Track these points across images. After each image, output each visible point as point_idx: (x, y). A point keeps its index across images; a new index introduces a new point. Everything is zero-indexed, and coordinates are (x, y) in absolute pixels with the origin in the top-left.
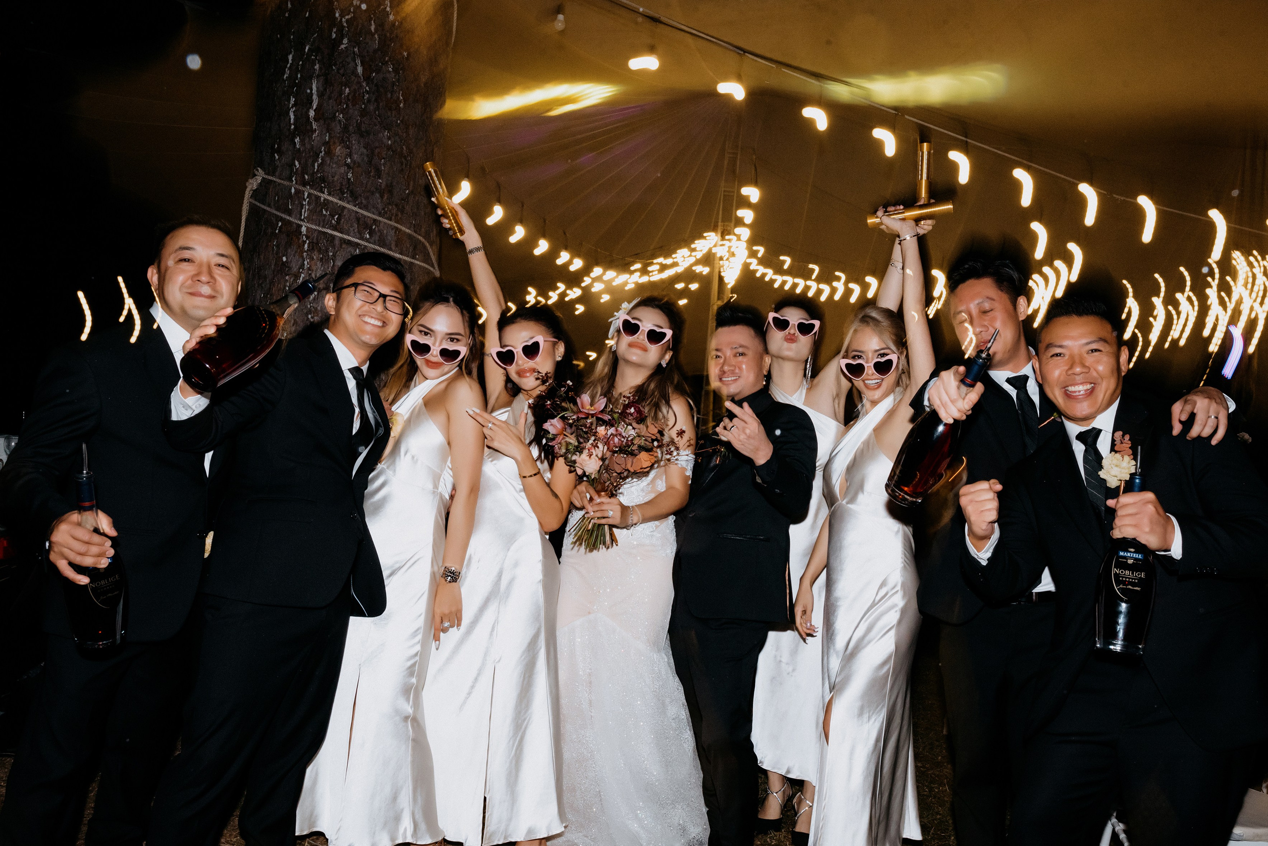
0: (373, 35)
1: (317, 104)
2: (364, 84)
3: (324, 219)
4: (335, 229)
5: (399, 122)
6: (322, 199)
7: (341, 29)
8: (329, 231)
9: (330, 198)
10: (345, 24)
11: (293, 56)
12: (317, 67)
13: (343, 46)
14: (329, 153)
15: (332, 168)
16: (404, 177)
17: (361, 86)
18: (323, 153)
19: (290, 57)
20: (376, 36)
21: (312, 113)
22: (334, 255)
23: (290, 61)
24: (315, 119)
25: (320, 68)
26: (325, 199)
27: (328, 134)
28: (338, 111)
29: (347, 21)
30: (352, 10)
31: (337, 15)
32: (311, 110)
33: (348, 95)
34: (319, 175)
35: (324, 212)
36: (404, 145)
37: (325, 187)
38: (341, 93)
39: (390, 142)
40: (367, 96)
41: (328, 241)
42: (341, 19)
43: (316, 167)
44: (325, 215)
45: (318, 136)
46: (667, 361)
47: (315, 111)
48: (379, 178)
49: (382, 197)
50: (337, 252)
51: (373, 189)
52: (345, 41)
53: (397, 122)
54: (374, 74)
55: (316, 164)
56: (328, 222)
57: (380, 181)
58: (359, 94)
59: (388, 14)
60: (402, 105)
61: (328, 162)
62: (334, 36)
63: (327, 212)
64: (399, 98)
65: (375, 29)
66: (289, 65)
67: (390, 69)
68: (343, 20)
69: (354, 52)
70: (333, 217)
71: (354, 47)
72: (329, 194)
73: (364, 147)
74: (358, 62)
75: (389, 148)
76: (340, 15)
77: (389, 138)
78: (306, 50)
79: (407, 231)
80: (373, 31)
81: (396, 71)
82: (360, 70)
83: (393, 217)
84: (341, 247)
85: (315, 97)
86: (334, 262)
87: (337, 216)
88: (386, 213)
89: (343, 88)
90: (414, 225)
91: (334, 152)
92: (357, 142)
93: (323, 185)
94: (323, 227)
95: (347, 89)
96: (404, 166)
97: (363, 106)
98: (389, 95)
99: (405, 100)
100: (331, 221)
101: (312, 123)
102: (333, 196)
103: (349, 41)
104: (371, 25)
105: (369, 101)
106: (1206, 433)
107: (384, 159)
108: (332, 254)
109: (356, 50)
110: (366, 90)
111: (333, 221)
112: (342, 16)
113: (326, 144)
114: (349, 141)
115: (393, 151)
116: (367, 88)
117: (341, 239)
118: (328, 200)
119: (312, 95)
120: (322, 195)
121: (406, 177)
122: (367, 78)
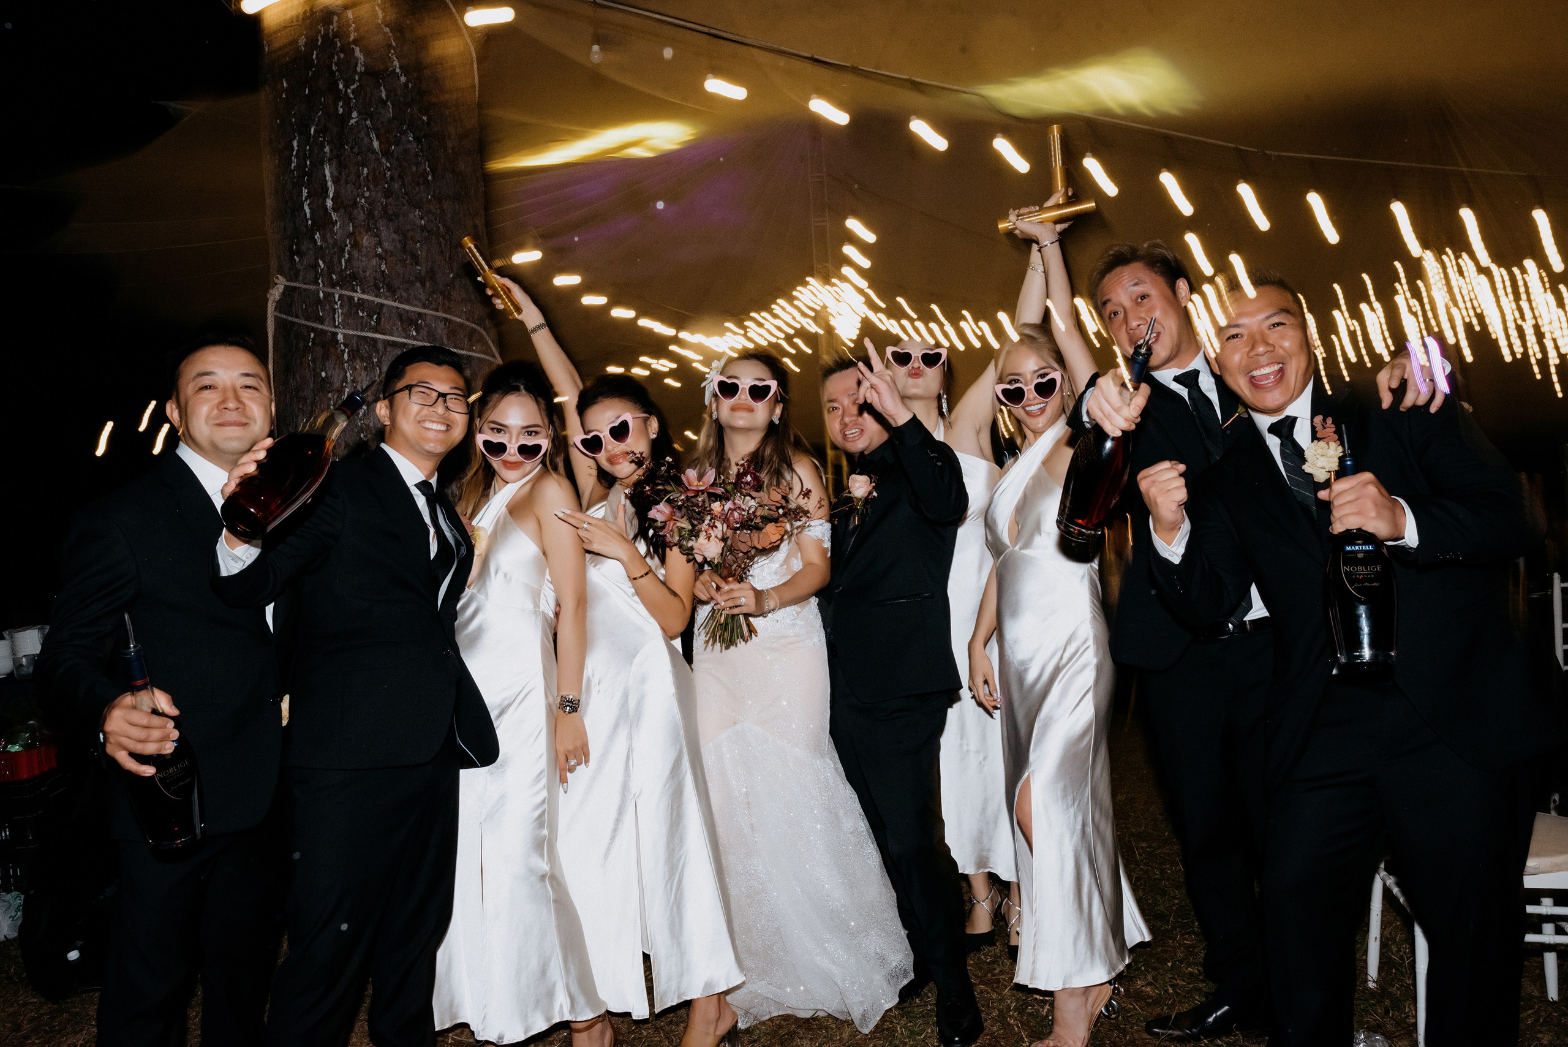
0: (385, 102)
1: (333, 191)
2: (384, 161)
3: (362, 322)
4: (376, 331)
5: (430, 197)
6: (356, 299)
7: (347, 101)
8: (370, 335)
9: (365, 297)
10: (351, 96)
11: (298, 142)
12: (327, 149)
13: (353, 121)
14: (356, 245)
15: (362, 261)
16: (445, 260)
17: (381, 163)
18: (349, 246)
19: (295, 143)
20: (389, 103)
21: (329, 203)
22: (379, 361)
23: (296, 148)
24: (334, 209)
25: (331, 150)
26: (359, 299)
27: (351, 224)
28: (358, 196)
29: (353, 92)
30: (357, 78)
31: (341, 86)
32: (327, 200)
33: (367, 177)
34: (348, 272)
35: (361, 314)
36: (440, 222)
37: (357, 285)
38: (359, 174)
39: (423, 222)
40: (389, 173)
41: (370, 346)
42: (346, 90)
43: (343, 264)
44: (362, 317)
45: (340, 227)
46: (779, 416)
47: (332, 200)
48: (417, 264)
49: (423, 285)
50: (382, 357)
51: (412, 278)
52: (355, 114)
53: (428, 198)
54: (393, 147)
55: (343, 260)
56: (366, 325)
57: (419, 268)
58: (380, 173)
59: (398, 77)
60: (430, 178)
61: (357, 256)
62: (341, 111)
63: (363, 313)
64: (425, 170)
65: (386, 95)
66: (294, 153)
67: (411, 139)
68: (349, 91)
69: (366, 126)
70: (370, 316)
71: (366, 120)
72: (363, 292)
73: (394, 232)
74: (373, 136)
75: (423, 228)
76: (344, 86)
77: (422, 218)
78: (312, 132)
79: (458, 320)
80: (384, 98)
81: (417, 139)
82: (376, 144)
83: (440, 307)
84: (386, 351)
85: (330, 184)
86: (380, 369)
87: (375, 316)
88: (431, 304)
89: (360, 168)
90: (465, 312)
91: (360, 242)
92: (386, 228)
93: (354, 283)
94: (362, 330)
95: (365, 169)
96: (443, 247)
97: (386, 185)
98: (414, 169)
99: (433, 171)
100: (370, 323)
101: (330, 214)
102: (368, 293)
103: (359, 113)
104: (381, 91)
105: (392, 178)
106: (1422, 401)
107: (419, 242)
108: (376, 360)
109: (368, 122)
110: (387, 167)
111: (372, 323)
112: (346, 87)
113: (350, 235)
114: (377, 229)
115: (428, 232)
116: (388, 164)
117: (384, 341)
118: (363, 299)
119: (326, 182)
120: (355, 294)
121: (447, 259)
122: (386, 153)
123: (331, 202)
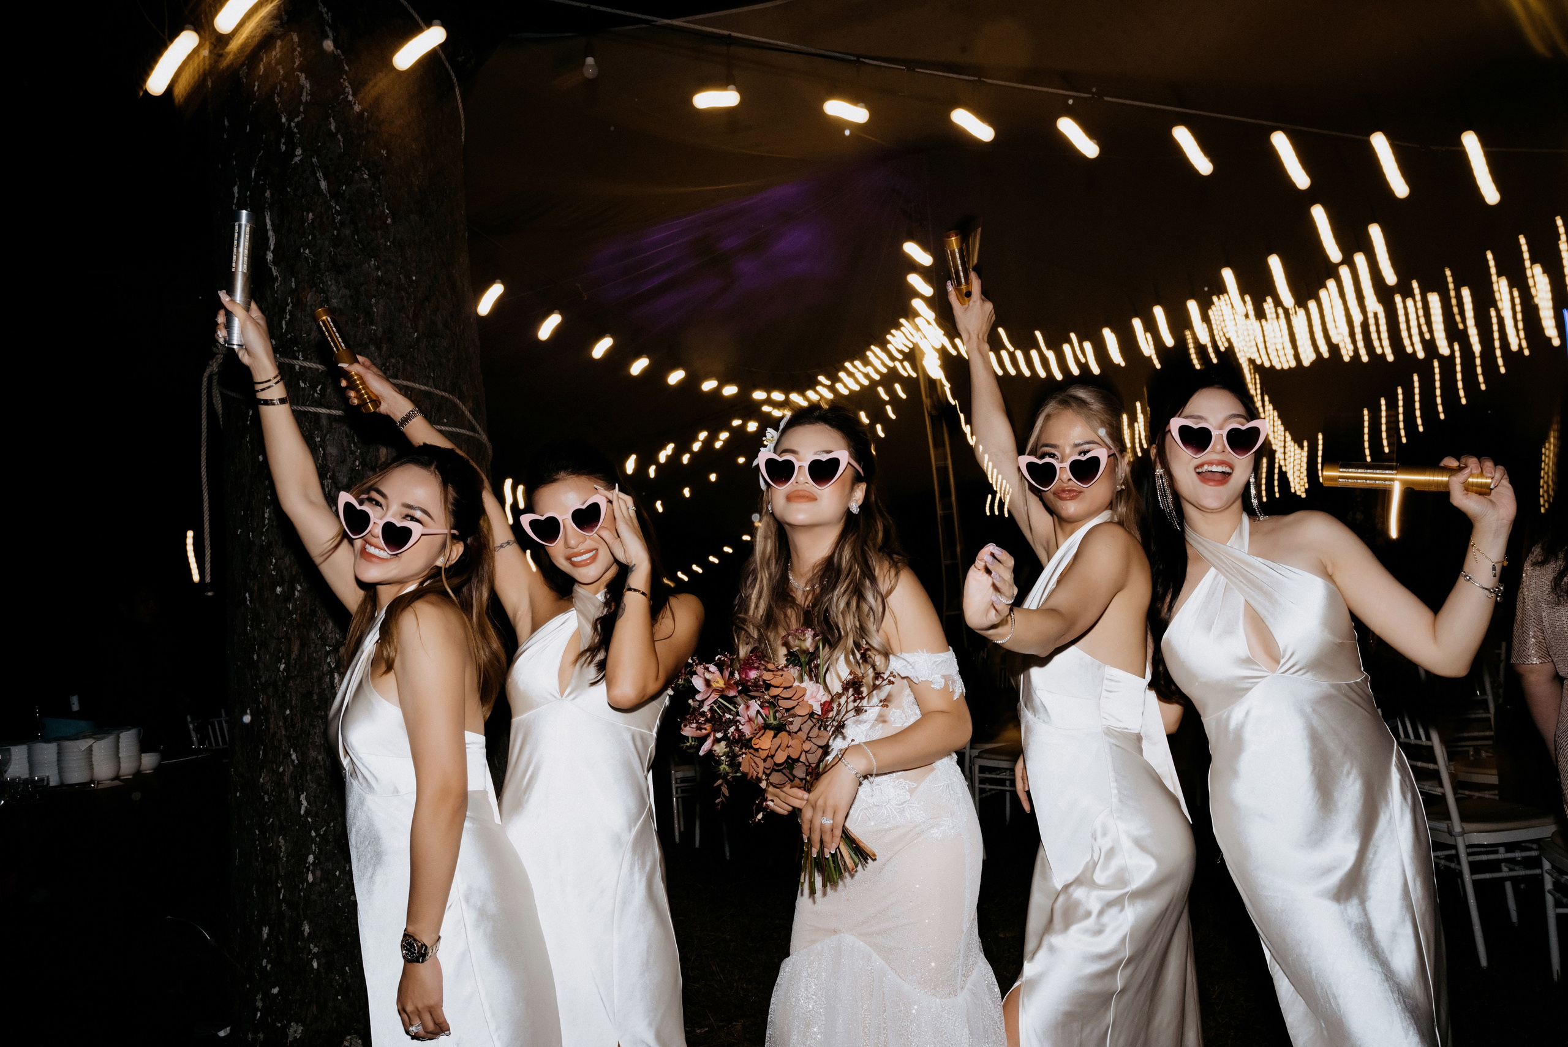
0: (334, 135)
1: (274, 242)
2: (333, 204)
3: (303, 395)
4: (319, 404)
5: (388, 244)
6: (297, 367)
7: (290, 135)
8: (312, 409)
9: (307, 364)
10: (295, 130)
11: (238, 188)
12: (268, 194)
13: (297, 159)
14: (298, 304)
15: (305, 323)
16: (407, 317)
17: (330, 207)
18: (291, 305)
19: (236, 189)
20: (339, 136)
21: (270, 256)
22: (323, 440)
23: (236, 195)
24: (275, 262)
25: (272, 195)
26: (301, 367)
27: (293, 280)
28: (302, 246)
29: (298, 125)
30: (302, 109)
31: (284, 120)
32: (268, 252)
33: (312, 223)
34: (289, 336)
35: (302, 385)
36: (401, 273)
37: (299, 351)
38: (303, 220)
39: (380, 273)
40: (339, 217)
41: (311, 422)
42: (289, 124)
43: (284, 326)
44: (304, 389)
45: (281, 284)
46: (860, 502)
47: (273, 252)
48: (372, 324)
49: (379, 348)
50: (326, 436)
51: (365, 340)
52: (299, 151)
53: (386, 245)
54: (344, 188)
55: (284, 322)
56: (309, 397)
57: (374, 327)
58: (328, 218)
59: (351, 105)
60: (389, 221)
61: (299, 316)
62: (283, 148)
63: (305, 384)
64: (383, 211)
65: (336, 128)
66: (235, 201)
67: (366, 176)
68: (293, 124)
69: (312, 163)
70: (314, 388)
71: (312, 157)
72: (305, 359)
73: (344, 286)
74: (319, 175)
75: (380, 281)
76: (287, 120)
77: (378, 269)
78: (253, 175)
79: (423, 387)
80: (334, 131)
81: (374, 177)
82: (323, 185)
83: (400, 374)
84: (331, 425)
85: (271, 233)
86: (324, 450)
87: (319, 387)
88: (389, 370)
89: (305, 213)
90: (433, 378)
91: (304, 300)
92: (333, 282)
93: (295, 348)
94: (303, 404)
95: (311, 214)
96: (406, 302)
97: (335, 232)
98: (370, 211)
99: (393, 215)
100: (313, 394)
101: (271, 268)
102: (311, 361)
103: (304, 150)
104: (331, 123)
105: (342, 223)
107: (374, 297)
108: (319, 439)
109: (314, 160)
110: (336, 210)
111: (316, 395)
112: (289, 120)
113: (292, 292)
114: (323, 283)
115: (386, 285)
116: (338, 208)
117: (329, 416)
118: (305, 367)
119: (267, 231)
120: (295, 362)
121: (411, 316)
122: (336, 195)
123: (271, 255)
